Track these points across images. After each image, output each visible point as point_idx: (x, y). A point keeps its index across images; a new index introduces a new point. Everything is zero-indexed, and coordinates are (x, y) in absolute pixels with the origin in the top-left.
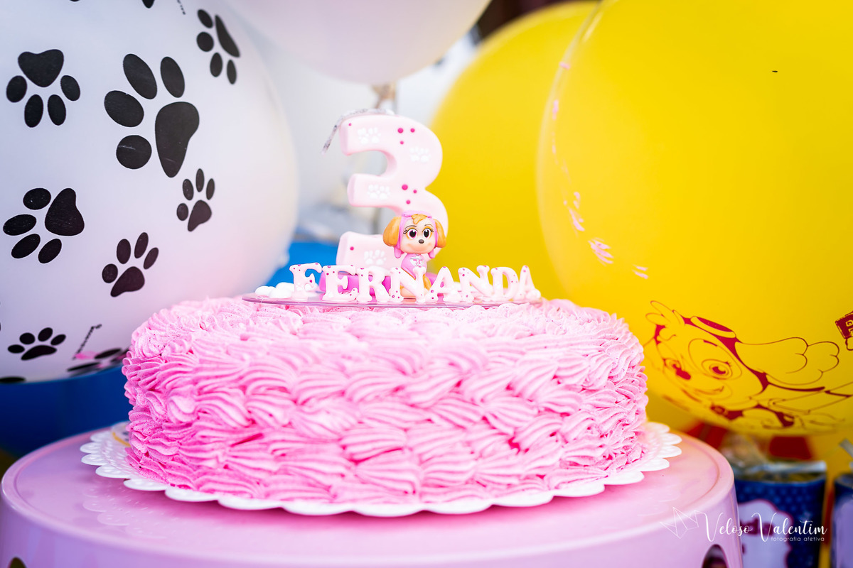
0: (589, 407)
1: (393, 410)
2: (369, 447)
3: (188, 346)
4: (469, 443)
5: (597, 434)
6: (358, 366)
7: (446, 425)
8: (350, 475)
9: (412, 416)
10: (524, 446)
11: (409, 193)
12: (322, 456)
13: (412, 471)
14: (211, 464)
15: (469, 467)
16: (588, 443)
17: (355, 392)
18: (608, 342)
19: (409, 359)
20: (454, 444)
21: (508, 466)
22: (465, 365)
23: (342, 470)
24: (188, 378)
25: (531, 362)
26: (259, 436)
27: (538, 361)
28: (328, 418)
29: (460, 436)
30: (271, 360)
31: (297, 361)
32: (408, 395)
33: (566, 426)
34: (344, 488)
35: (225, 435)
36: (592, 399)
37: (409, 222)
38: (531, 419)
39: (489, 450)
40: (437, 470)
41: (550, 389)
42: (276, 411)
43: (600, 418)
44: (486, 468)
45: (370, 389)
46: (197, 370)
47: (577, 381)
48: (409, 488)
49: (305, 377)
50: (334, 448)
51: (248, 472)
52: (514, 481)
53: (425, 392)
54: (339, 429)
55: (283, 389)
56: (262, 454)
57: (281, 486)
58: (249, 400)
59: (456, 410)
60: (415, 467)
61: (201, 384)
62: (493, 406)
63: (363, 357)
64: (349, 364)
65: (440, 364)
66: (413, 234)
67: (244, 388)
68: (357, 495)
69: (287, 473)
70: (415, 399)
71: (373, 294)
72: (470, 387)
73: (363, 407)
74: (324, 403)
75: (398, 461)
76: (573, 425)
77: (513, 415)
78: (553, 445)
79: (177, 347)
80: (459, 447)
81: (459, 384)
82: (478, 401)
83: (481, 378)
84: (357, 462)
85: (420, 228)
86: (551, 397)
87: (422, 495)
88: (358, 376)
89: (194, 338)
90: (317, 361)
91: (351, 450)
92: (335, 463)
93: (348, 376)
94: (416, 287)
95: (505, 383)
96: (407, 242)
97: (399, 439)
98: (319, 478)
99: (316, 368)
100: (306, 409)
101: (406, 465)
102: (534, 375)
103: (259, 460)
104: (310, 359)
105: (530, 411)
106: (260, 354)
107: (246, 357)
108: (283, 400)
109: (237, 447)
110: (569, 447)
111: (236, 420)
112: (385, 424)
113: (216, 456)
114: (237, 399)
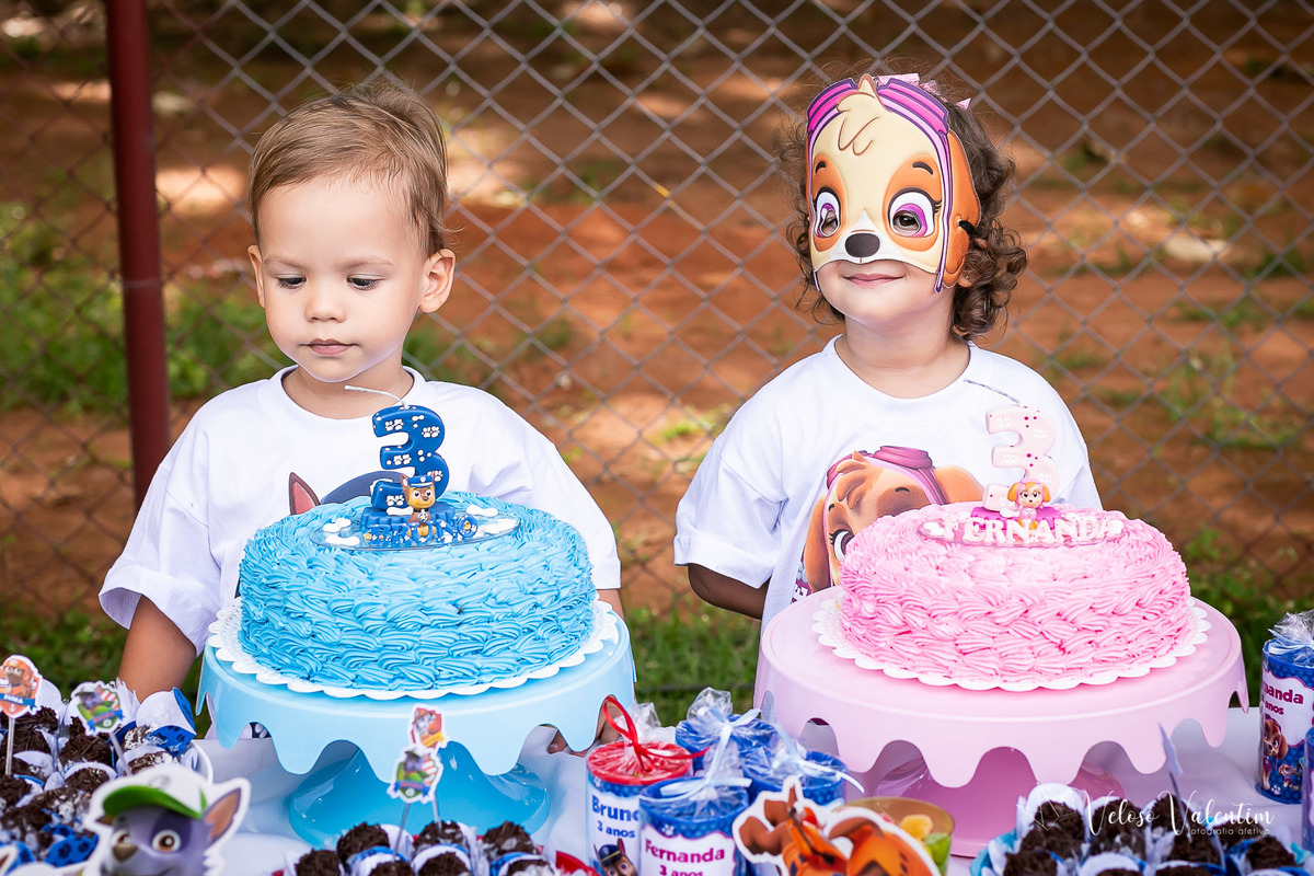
0: (1119, 625)
1: (985, 625)
2: (970, 646)
3: (873, 570)
4: (1031, 648)
5: (1124, 641)
6: (965, 598)
7: (1018, 636)
8: (960, 661)
9: (997, 630)
10: (1067, 650)
11: (1032, 460)
12: (944, 649)
13: (995, 663)
14: (882, 645)
15: (1029, 661)
16: (1116, 648)
17: (962, 614)
18: (1139, 580)
19: (995, 597)
20: (1022, 647)
21: (1055, 663)
22: (1029, 602)
23: (955, 658)
24: (872, 591)
25: (1074, 600)
26: (909, 632)
27: (1078, 599)
28: (948, 628)
29: (1028, 643)
30: (917, 589)
31: (931, 591)
32: (995, 618)
33: (1098, 638)
34: (956, 669)
35: (891, 629)
36: (1122, 620)
37: (1024, 488)
38: (1073, 634)
39: (1044, 652)
40: (1011, 662)
41: (1088, 615)
42: (917, 620)
43: (1126, 631)
44: (1041, 663)
45: (971, 613)
46: (876, 588)
47: (1108, 610)
48: (992, 672)
49: (935, 602)
50: (951, 644)
51: (903, 653)
52: (1059, 672)
53: (1004, 616)
54: (953, 634)
55: (923, 608)
56: (910, 643)
57: (921, 664)
58: (903, 611)
59: (1024, 628)
60: (997, 660)
61: (878, 597)
62: (1046, 627)
63: (969, 593)
64: (960, 597)
65: (1015, 600)
66: (1026, 496)
67: (902, 604)
68: (963, 674)
69: (925, 656)
70: (998, 621)
71: (995, 537)
72: (1033, 614)
73: (967, 623)
74: (944, 619)
75: (987, 656)
76: (1104, 637)
77: (1061, 631)
78: (1089, 648)
79: (867, 570)
80: (1025, 650)
81: (1026, 612)
82: (1036, 623)
83: (1039, 609)
84: (965, 654)
85: (1031, 490)
86: (1086, 621)
87: (1002, 675)
88: (964, 605)
89: (877, 564)
90: (943, 592)
91: (960, 647)
92: (951, 654)
93: (960, 604)
94: (1023, 532)
95: (1057, 612)
96: (1022, 499)
97: (989, 642)
98: (942, 662)
99: (942, 597)
100: (935, 620)
101: (993, 658)
102: (1074, 609)
103: (908, 647)
104: (939, 591)
105: (1071, 629)
106: (912, 584)
107: (904, 584)
108: (922, 614)
109: (899, 637)
110: (1099, 651)
111: (897, 621)
112: (981, 633)
113: (886, 640)
114: (897, 609)
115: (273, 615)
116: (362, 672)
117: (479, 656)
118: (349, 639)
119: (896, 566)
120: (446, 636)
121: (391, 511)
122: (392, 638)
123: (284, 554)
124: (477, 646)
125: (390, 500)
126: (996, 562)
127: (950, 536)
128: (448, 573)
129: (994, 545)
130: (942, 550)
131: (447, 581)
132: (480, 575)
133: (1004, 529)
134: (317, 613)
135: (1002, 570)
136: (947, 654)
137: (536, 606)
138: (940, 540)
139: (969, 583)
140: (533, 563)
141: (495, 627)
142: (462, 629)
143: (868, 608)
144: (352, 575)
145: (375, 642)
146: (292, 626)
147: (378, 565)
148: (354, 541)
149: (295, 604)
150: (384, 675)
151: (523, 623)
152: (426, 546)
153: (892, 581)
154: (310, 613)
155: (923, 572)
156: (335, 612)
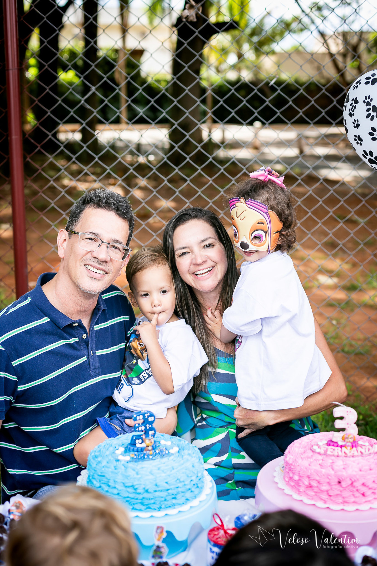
1: (338, 487)
3: (298, 464)
8: (329, 498)
10: (365, 496)
11: (349, 425)
12: (324, 494)
17: (330, 483)
23: (327, 497)
24: (298, 472)
28: (325, 487)
30: (314, 473)
31: (319, 475)
35: (305, 486)
37: (347, 436)
42: (314, 484)
50: (326, 493)
53: (345, 485)
55: (316, 480)
58: (309, 480)
60: (342, 499)
61: (300, 475)
63: (333, 476)
64: (330, 477)
67: (309, 478)
69: (317, 496)
70: (342, 486)
71: (338, 453)
72: (354, 484)
73: (332, 486)
85: (350, 437)
89: (299, 462)
98: (323, 498)
99: (323, 477)
100: (321, 485)
104: (322, 474)
106: (312, 471)
107: (309, 471)
108: (316, 482)
109: (307, 488)
111: (307, 483)
112: (336, 490)
113: (302, 489)
114: (307, 479)
115: (103, 486)
116: (136, 506)
117: (174, 500)
118: (132, 496)
119: (305, 463)
120: (164, 494)
121: (138, 445)
122: (146, 495)
123: (104, 463)
124: (173, 496)
125: (137, 441)
126: (339, 463)
127: (322, 452)
128: (163, 471)
129: (338, 456)
130: (320, 457)
131: (163, 475)
132: (173, 471)
133: (341, 451)
134: (120, 487)
135: (342, 467)
136: (325, 496)
137: (191, 480)
138: (319, 453)
139: (333, 472)
140: (189, 465)
141: (179, 489)
142: (170, 491)
143: (296, 478)
144: (131, 473)
145: (140, 497)
146: (111, 490)
147: (138, 468)
148: (128, 458)
149: (112, 484)
150: (143, 508)
151: (188, 487)
152: (152, 459)
153: (305, 470)
154: (117, 486)
155: (315, 467)
156: (127, 487)
